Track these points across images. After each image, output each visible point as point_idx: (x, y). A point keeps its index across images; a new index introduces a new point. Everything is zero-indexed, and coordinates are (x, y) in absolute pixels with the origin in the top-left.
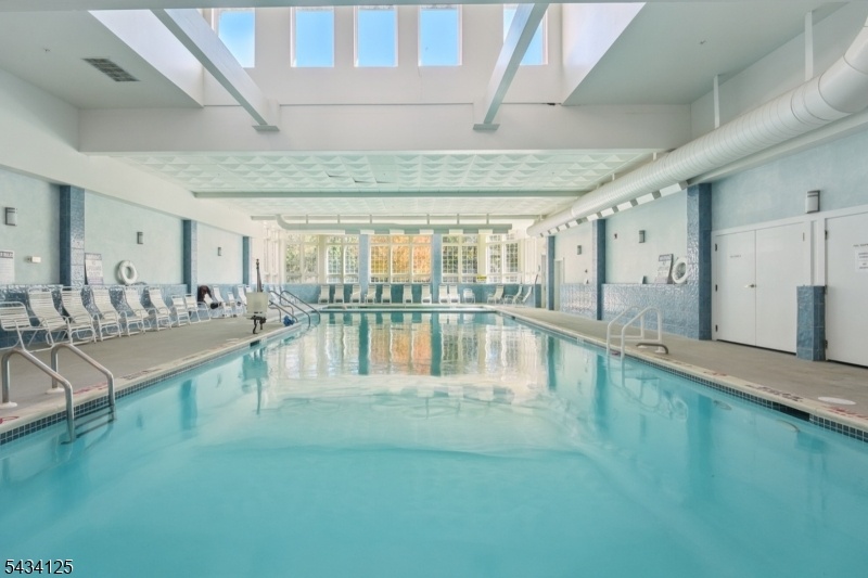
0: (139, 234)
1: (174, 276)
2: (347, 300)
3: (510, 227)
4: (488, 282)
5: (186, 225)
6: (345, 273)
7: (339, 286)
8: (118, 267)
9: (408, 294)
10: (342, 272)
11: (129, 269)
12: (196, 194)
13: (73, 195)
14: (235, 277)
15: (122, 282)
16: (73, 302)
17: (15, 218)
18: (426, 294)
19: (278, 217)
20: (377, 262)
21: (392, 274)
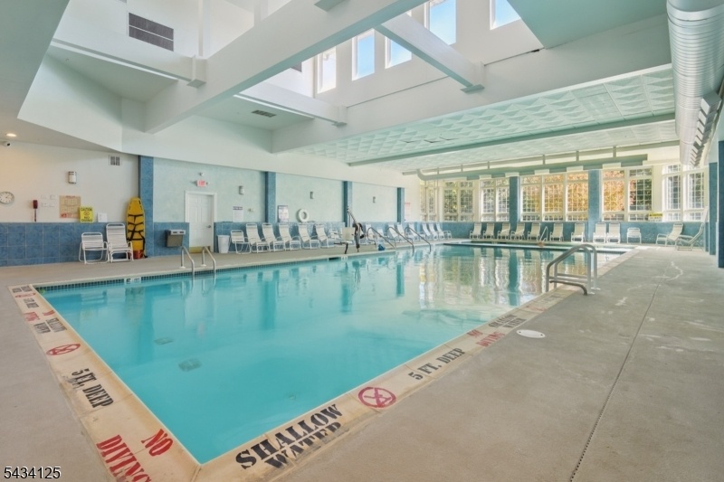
0: (311, 193)
1: (336, 216)
2: (496, 237)
3: (645, 157)
4: (665, 219)
5: (345, 184)
6: (497, 212)
7: (491, 223)
8: (297, 213)
9: (558, 232)
10: (494, 211)
11: (305, 214)
12: (350, 164)
13: (270, 176)
14: (391, 217)
15: (300, 221)
16: (269, 232)
17: (243, 191)
18: (579, 233)
19: (418, 172)
20: (529, 202)
21: (543, 211)
